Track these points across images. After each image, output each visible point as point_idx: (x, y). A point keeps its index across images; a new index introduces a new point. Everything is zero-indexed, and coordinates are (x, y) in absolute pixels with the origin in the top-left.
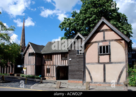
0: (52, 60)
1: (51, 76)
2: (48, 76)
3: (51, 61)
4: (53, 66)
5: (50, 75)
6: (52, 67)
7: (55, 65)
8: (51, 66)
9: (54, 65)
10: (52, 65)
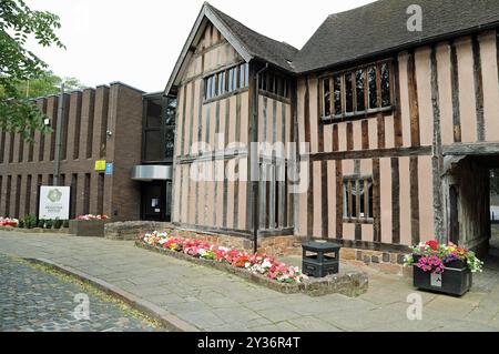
0: (395, 111)
1: (387, 238)
2: (358, 243)
3: (389, 121)
4: (404, 162)
5: (377, 234)
6: (395, 165)
7: (427, 150)
8: (385, 162)
9: (416, 149)
10: (397, 152)
